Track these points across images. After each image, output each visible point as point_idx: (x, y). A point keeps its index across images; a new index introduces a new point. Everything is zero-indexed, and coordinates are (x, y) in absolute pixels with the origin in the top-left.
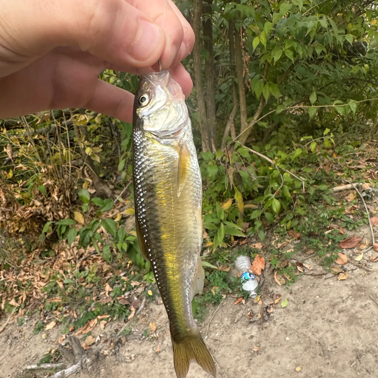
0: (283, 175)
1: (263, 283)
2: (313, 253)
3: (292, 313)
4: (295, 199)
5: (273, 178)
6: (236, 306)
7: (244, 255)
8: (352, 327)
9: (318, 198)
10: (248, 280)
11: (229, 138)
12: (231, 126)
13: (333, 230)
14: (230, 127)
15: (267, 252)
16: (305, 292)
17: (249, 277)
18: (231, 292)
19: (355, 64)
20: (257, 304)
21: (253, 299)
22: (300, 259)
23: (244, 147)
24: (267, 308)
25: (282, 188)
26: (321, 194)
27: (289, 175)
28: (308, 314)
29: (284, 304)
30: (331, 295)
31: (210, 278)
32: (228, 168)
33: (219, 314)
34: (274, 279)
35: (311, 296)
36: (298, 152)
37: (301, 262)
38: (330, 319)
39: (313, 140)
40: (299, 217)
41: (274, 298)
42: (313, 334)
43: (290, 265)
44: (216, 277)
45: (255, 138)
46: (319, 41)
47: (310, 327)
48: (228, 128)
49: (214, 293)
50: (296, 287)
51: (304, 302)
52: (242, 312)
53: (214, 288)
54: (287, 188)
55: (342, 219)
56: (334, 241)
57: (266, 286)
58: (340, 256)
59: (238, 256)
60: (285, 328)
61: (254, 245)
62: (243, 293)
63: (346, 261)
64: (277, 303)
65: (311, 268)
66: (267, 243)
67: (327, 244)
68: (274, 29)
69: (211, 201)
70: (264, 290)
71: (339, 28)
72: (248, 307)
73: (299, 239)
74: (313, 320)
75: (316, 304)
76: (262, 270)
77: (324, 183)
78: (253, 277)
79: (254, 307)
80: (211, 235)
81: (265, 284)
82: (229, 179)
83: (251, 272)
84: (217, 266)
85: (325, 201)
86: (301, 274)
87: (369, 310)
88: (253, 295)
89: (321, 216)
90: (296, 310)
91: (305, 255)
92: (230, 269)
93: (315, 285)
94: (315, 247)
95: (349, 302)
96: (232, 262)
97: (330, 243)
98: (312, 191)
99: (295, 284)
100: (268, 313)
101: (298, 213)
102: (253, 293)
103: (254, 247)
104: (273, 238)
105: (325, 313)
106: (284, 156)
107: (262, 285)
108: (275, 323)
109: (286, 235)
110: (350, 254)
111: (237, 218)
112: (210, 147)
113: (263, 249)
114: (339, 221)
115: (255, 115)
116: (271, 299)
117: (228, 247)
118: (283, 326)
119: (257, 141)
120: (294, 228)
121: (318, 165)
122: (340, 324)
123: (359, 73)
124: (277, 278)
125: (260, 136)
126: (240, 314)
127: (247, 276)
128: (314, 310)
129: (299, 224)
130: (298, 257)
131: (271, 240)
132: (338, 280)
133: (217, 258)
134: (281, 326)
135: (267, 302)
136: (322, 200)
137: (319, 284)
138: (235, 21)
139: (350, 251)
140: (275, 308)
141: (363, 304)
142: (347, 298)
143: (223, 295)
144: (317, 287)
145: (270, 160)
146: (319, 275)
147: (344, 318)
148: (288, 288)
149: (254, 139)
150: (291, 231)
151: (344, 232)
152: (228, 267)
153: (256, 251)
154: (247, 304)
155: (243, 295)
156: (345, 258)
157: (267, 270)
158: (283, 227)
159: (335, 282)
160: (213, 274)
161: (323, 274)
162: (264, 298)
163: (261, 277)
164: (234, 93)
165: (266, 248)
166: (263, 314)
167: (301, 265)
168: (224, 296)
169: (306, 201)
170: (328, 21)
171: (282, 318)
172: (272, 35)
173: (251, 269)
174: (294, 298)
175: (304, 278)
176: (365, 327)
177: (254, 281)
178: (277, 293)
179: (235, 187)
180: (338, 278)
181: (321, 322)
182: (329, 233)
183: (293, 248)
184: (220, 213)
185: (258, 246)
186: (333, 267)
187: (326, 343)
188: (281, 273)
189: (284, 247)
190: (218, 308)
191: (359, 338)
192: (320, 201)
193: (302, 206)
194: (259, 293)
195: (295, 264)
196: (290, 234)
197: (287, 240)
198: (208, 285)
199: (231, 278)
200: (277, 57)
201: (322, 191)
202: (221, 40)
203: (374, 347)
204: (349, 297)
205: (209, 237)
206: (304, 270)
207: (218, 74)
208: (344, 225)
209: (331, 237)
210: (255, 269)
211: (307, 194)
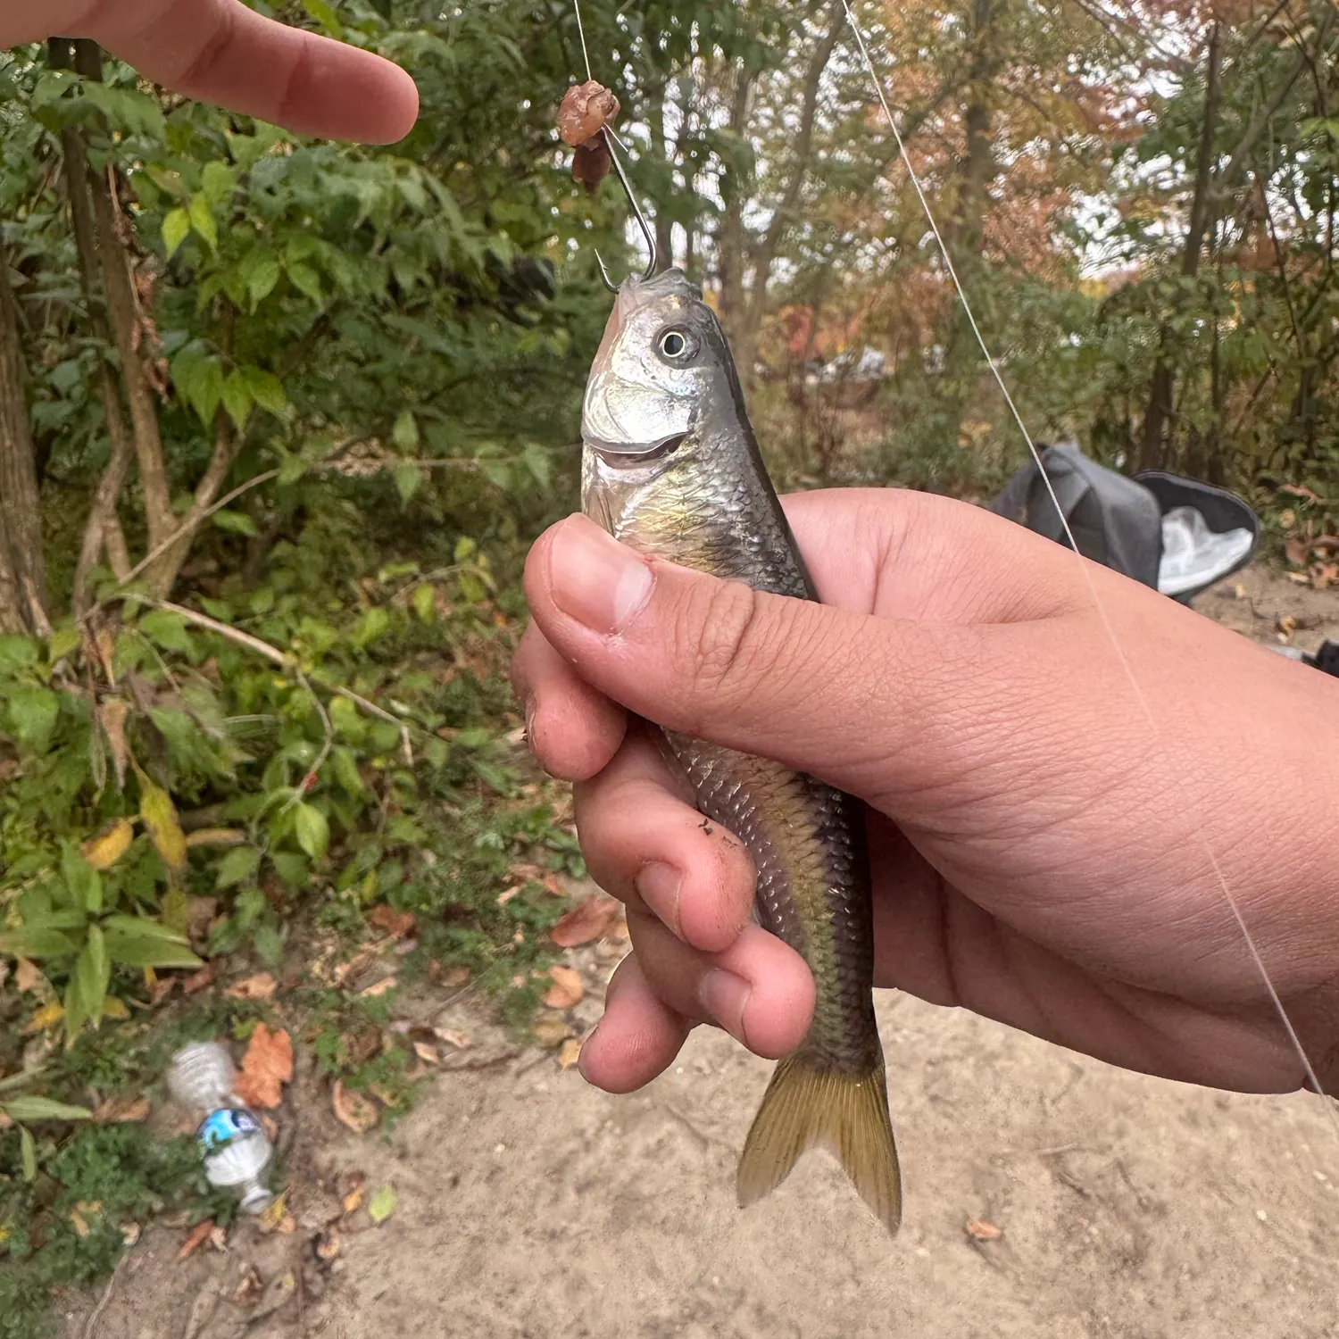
0: (326, 706)
1: (294, 1134)
2: (467, 982)
3: (415, 1236)
4: (380, 788)
5: (291, 722)
6: (185, 1265)
7: (203, 1040)
8: (628, 1239)
9: (462, 776)
10: (227, 1142)
11: (101, 574)
12: (105, 530)
13: (524, 886)
14: (100, 531)
15: (295, 1006)
16: (452, 1141)
17: (233, 1129)
18: (158, 1205)
19: (528, 324)
20: (273, 1232)
21: (258, 1216)
22: (421, 1010)
23: (168, 606)
24: (317, 1240)
25: (330, 756)
26: (469, 758)
27: (351, 707)
28: (473, 1227)
29: (378, 1210)
30: (546, 1131)
31: (59, 1169)
32: (99, 702)
33: (116, 1322)
34: (332, 1111)
35: (476, 1151)
36: (374, 621)
37: (426, 1024)
38: (551, 1225)
39: (423, 578)
40: (403, 853)
41: (342, 1189)
42: (500, 1305)
43: (388, 1043)
44: (89, 1158)
45: (218, 558)
46: (403, 247)
47: (486, 1276)
48: (93, 536)
49: (82, 1229)
50: (416, 1128)
51: (455, 1182)
52: (213, 1284)
53: (82, 1206)
54: (345, 756)
55: (550, 843)
56: (530, 925)
57: (304, 1146)
58: (559, 979)
59: (178, 1046)
60: (394, 1310)
61: (241, 984)
62: (210, 1201)
63: (577, 993)
64: (354, 1211)
65: (467, 1042)
66: (294, 969)
67: (510, 940)
68: (240, 189)
69: (45, 828)
70: (299, 1168)
71: (465, 210)
72: (240, 1258)
73: (410, 934)
74: (494, 1247)
75: (497, 1177)
76: (284, 1086)
77: (476, 723)
78: (246, 1123)
79: (265, 1248)
80: (53, 975)
81: (299, 1141)
82: (108, 747)
83: (240, 1102)
84: (89, 1105)
85: (484, 782)
86: (432, 1070)
87: (674, 1162)
88: (255, 1201)
89: (479, 842)
90: (431, 1219)
91: (439, 993)
92: (151, 1106)
93: (487, 1102)
94: (471, 961)
95: (608, 1143)
96: (156, 1077)
97: (519, 937)
98: (437, 754)
99: (413, 1117)
100: (320, 1260)
101: (401, 841)
102: (255, 1192)
103: (239, 995)
104: (316, 945)
105: (532, 1207)
106: (325, 636)
107: (290, 1146)
108: (353, 1295)
109: (360, 927)
110: (588, 963)
111: (161, 888)
112: (20, 611)
113: (281, 995)
114: (540, 850)
115: (200, 489)
116: (327, 1200)
117: (134, 1011)
118: (387, 1303)
119: (224, 571)
120: (391, 898)
121: (448, 657)
122: (586, 1237)
123: (544, 353)
124: (343, 1104)
125: (234, 553)
126: (205, 1299)
127: (221, 1126)
128: (493, 1204)
129: (406, 879)
130: (416, 1006)
131: (307, 957)
132: (559, 1067)
133: (88, 1072)
134: (379, 1303)
135: (315, 1218)
136: (474, 781)
137: (499, 1097)
138: (87, 142)
139: (586, 955)
140: (349, 1231)
141: (652, 1141)
142: (599, 1130)
143: (124, 1229)
144: (495, 1111)
145: (274, 654)
146: (496, 1062)
147: (597, 1210)
148: (387, 1141)
149: (211, 565)
150: (379, 909)
151: (560, 888)
152: (140, 1098)
153: (252, 1008)
154: (235, 1242)
155: (211, 1211)
156: (572, 981)
157: (302, 1081)
158: (350, 899)
159: (554, 1079)
160: (72, 1146)
161: (510, 1056)
162: (302, 1199)
163: (282, 1113)
164: (111, 403)
165: (292, 991)
166: (302, 1271)
167: (428, 1036)
168: (131, 1234)
169: (423, 790)
170: (426, 186)
171: (379, 1269)
172: (238, 208)
173: (236, 1092)
174: (417, 1171)
175: (446, 1082)
176: (668, 1225)
177: (254, 1140)
178: (348, 1170)
179: (140, 774)
180: (561, 1060)
181: (522, 1248)
182: (512, 901)
183: (395, 975)
184: (84, 884)
185: (260, 987)
186: (541, 1023)
187: (549, 1325)
188: (357, 1084)
189: (359, 974)
190: (108, 1293)
191: (654, 1272)
192: (471, 786)
193: (409, 812)
194: (279, 1186)
195: (407, 1037)
196: (378, 921)
197: (366, 946)
198: (50, 1201)
199: (154, 1148)
200: (260, 285)
201: (471, 751)
202: (42, 199)
203: (706, 1296)
204: (603, 1122)
205: (46, 983)
206: (440, 1055)
207: (42, 325)
208: (557, 861)
209: (519, 913)
210: (254, 1085)
211: (422, 765)
